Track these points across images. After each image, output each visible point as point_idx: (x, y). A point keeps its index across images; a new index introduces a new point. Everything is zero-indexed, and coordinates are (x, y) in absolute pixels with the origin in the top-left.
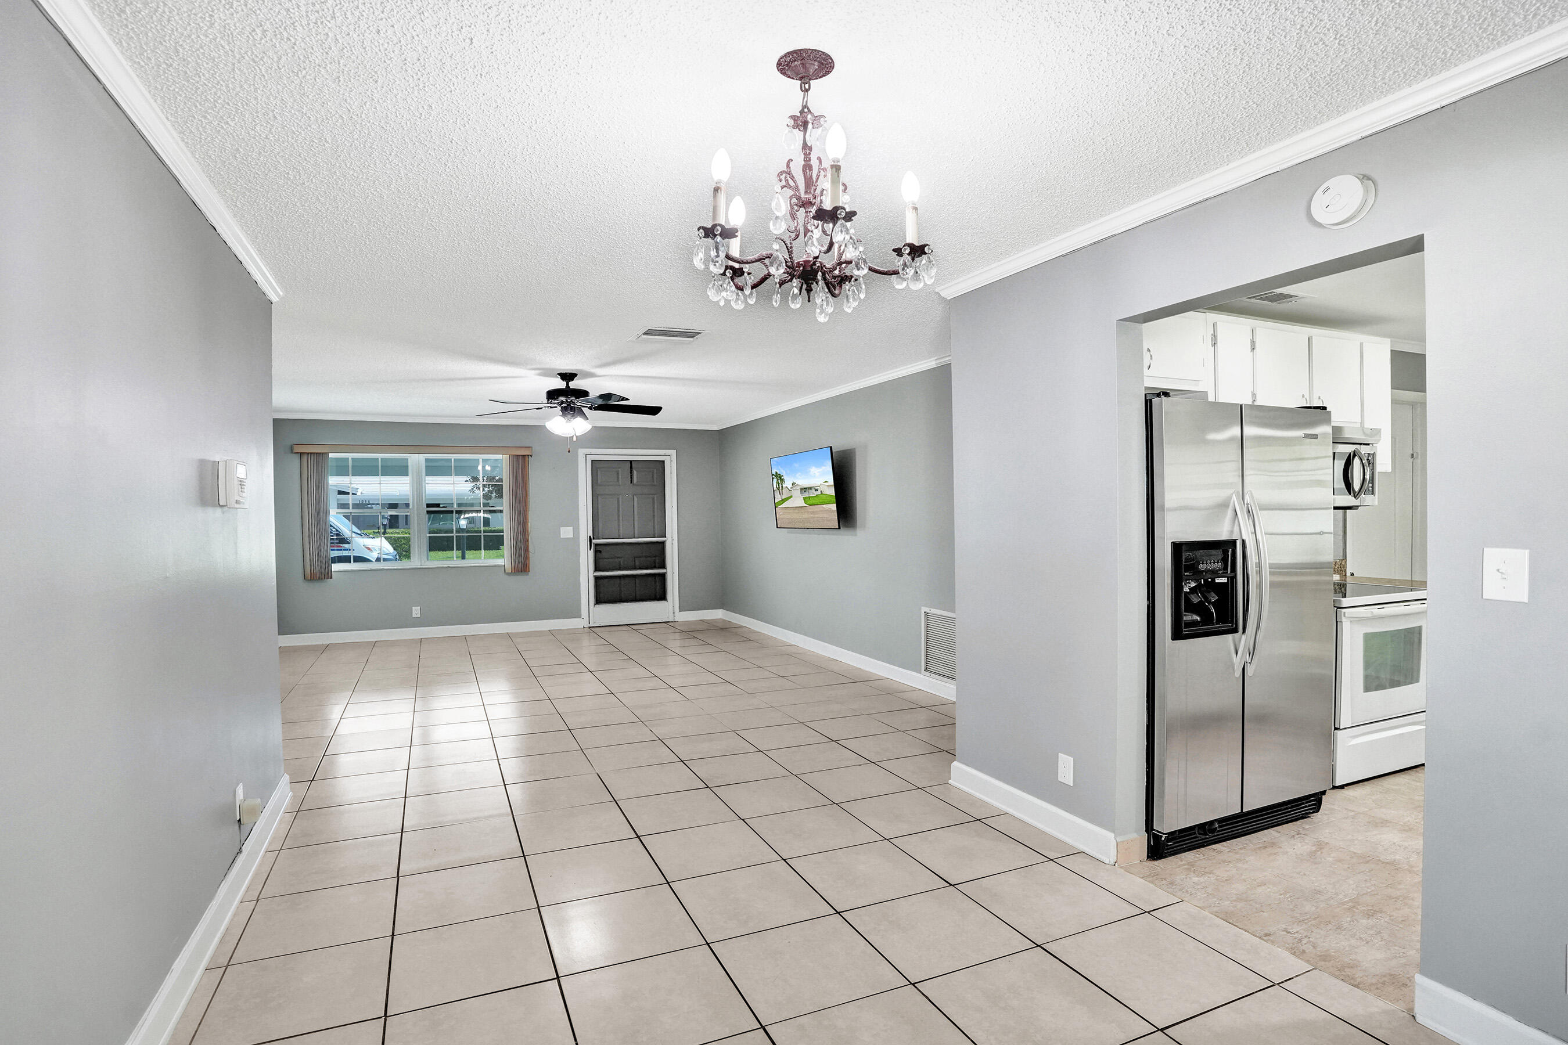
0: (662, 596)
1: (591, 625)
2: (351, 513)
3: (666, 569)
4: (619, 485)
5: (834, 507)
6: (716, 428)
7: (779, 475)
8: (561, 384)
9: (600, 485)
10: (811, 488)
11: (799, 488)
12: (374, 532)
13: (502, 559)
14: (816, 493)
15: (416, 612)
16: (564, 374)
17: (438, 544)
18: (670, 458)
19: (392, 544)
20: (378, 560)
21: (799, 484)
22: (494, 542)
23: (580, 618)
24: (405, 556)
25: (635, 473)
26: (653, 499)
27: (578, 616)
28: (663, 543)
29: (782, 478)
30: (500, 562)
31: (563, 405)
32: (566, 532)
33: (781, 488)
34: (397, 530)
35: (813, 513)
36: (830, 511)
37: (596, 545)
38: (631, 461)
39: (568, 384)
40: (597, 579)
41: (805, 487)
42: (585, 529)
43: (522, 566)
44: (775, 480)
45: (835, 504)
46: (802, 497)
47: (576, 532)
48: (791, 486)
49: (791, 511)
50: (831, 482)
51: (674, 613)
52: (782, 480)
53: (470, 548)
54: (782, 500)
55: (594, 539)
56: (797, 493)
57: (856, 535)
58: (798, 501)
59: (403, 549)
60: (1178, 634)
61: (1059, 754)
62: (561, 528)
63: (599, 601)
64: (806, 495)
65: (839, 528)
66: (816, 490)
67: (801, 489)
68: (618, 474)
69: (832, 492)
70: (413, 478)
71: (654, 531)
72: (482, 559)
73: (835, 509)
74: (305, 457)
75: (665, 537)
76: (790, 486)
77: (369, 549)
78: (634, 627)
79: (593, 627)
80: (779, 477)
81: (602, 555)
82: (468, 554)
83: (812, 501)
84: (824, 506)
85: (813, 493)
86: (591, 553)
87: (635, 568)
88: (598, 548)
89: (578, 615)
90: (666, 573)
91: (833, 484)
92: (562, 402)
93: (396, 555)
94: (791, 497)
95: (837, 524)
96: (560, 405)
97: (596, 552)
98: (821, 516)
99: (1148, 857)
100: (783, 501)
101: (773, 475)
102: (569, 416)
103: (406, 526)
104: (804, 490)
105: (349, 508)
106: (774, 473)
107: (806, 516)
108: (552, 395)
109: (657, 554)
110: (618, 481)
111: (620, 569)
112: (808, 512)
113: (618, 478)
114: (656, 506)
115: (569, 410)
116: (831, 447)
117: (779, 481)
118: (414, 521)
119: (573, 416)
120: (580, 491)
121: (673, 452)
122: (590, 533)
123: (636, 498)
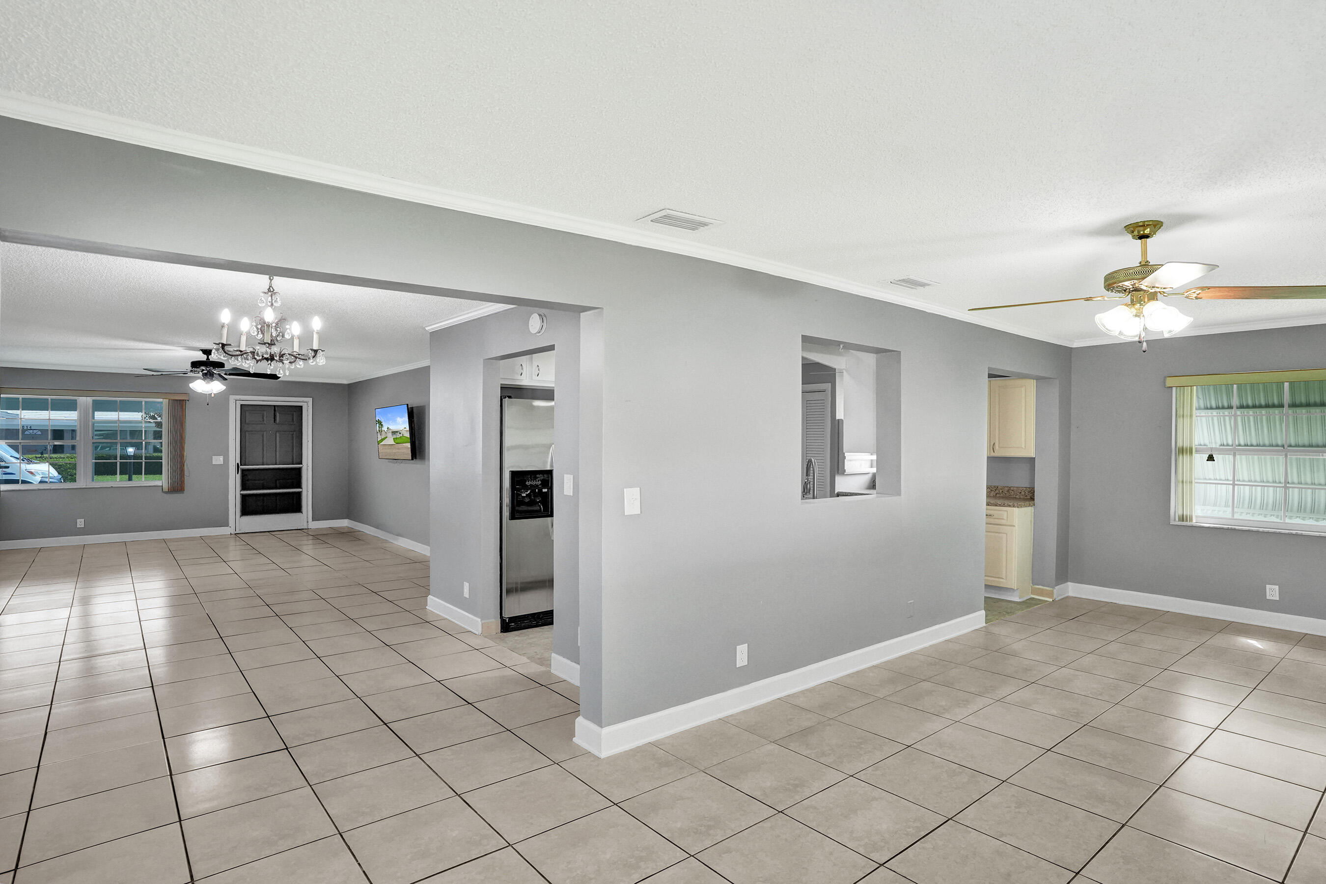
0: (298, 509)
1: (237, 532)
2: (20, 443)
3: (302, 488)
4: (264, 424)
5: (409, 445)
6: (345, 382)
7: (380, 421)
8: (203, 357)
9: (248, 424)
10: (397, 432)
12: (36, 457)
13: (162, 481)
14: (400, 435)
15: (80, 523)
16: (205, 350)
17: (103, 468)
18: (308, 405)
19: (56, 469)
20: (41, 482)
21: (391, 428)
22: (154, 469)
23: (228, 526)
24: (70, 480)
25: (278, 415)
26: (293, 436)
28: (300, 470)
29: (382, 423)
30: (159, 483)
31: (204, 372)
32: (218, 460)
33: (381, 431)
34: (62, 456)
35: (398, 449)
36: (407, 448)
37: (243, 470)
38: (275, 406)
39: (208, 357)
40: (243, 496)
41: (395, 430)
42: (234, 458)
43: (177, 487)
44: (378, 425)
45: (409, 444)
46: (392, 438)
47: (226, 461)
49: (387, 447)
50: (408, 428)
51: (308, 522)
52: (382, 425)
53: (135, 474)
55: (241, 465)
56: (390, 435)
57: (421, 464)
58: (390, 441)
59: (67, 473)
60: (513, 517)
61: (465, 582)
62: (214, 457)
63: (244, 513)
64: (395, 436)
65: (412, 459)
66: (400, 433)
67: (392, 432)
68: (263, 415)
69: (408, 435)
70: (80, 411)
71: (293, 459)
72: (142, 481)
73: (409, 446)
75: (302, 464)
76: (386, 430)
77: (31, 473)
78: (273, 533)
79: (238, 534)
80: (380, 423)
81: (247, 479)
82: (134, 477)
83: (398, 441)
84: (404, 444)
85: (398, 436)
86: (239, 476)
87: (276, 488)
88: (246, 473)
89: (226, 524)
90: (301, 492)
91: (408, 429)
92: (203, 370)
93: (60, 479)
94: (387, 437)
95: (412, 457)
96: (202, 372)
97: (243, 475)
98: (403, 451)
99: (501, 632)
100: (382, 440)
102: (209, 380)
103: (73, 451)
104: (394, 433)
105: (17, 438)
106: (377, 420)
107: (394, 451)
108: (195, 364)
109: (294, 477)
110: (263, 421)
111: (263, 489)
112: (395, 448)
113: (263, 418)
114: (294, 441)
115: (208, 376)
116: (408, 404)
117: (380, 425)
118: (80, 449)
119: (212, 380)
120: (230, 428)
121: (310, 400)
122: (238, 461)
123: (278, 434)
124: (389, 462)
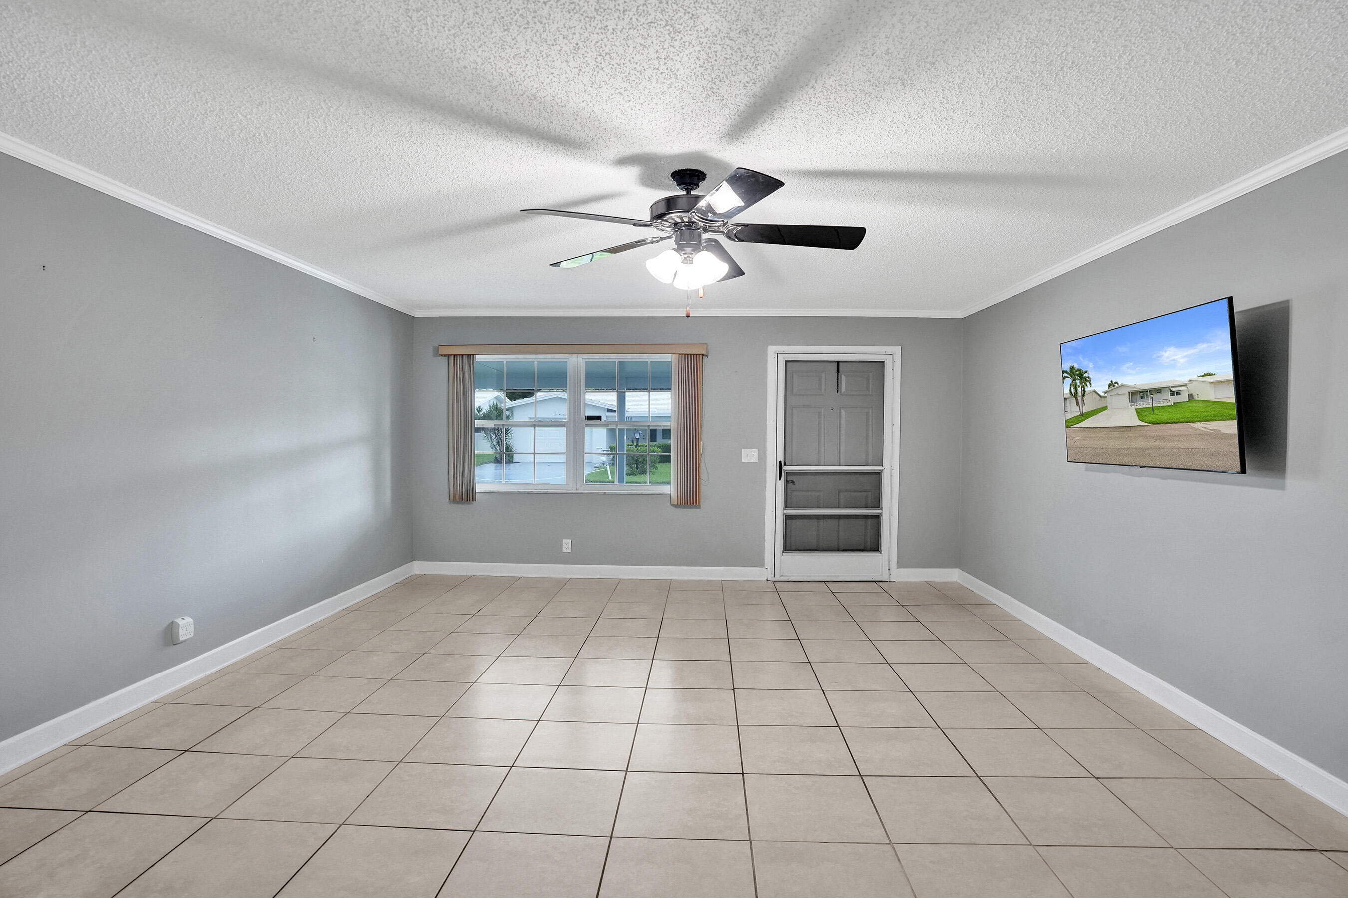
0: (875, 547)
1: (778, 578)
2: (503, 425)
3: (881, 509)
4: (821, 395)
5: (1231, 427)
6: (958, 315)
7: (1079, 370)
9: (797, 394)
11: (1126, 391)
13: (667, 485)
14: (1175, 399)
15: (567, 546)
18: (893, 359)
21: (1125, 383)
23: (763, 567)
25: (843, 379)
26: (867, 413)
27: (762, 565)
28: (879, 474)
29: (1086, 375)
30: (664, 489)
32: (750, 455)
33: (1080, 394)
35: (1161, 438)
36: (1218, 436)
37: (788, 474)
38: (838, 362)
40: (788, 518)
41: (1145, 388)
42: (774, 452)
43: (691, 497)
44: (1068, 381)
45: (1234, 421)
46: (1134, 407)
47: (762, 457)
48: (1107, 388)
49: (1106, 433)
50: (1229, 375)
51: (890, 569)
52: (1086, 380)
54: (1082, 414)
55: (785, 465)
56: (1119, 400)
57: (1282, 488)
58: (1122, 415)
62: (743, 449)
63: (787, 549)
64: (1146, 403)
65: (1243, 471)
68: (820, 379)
69: (1229, 395)
71: (867, 455)
72: (646, 485)
74: (452, 358)
75: (882, 465)
79: (779, 581)
80: (1079, 375)
81: (794, 486)
84: (1198, 425)
86: (781, 484)
87: (839, 507)
88: (790, 478)
89: (760, 564)
90: (881, 514)
91: (1231, 380)
94: (1107, 407)
95: (1238, 463)
97: (787, 482)
100: (1086, 415)
101: (1064, 372)
104: (1137, 394)
105: (502, 419)
106: (1067, 368)
107: (1140, 443)
109: (869, 488)
110: (820, 388)
111: (819, 507)
112: (1151, 436)
113: (820, 385)
114: (870, 423)
116: (1230, 300)
117: (1078, 382)
120: (769, 401)
121: (897, 350)
122: (781, 458)
123: (843, 412)
124: (1087, 470)
